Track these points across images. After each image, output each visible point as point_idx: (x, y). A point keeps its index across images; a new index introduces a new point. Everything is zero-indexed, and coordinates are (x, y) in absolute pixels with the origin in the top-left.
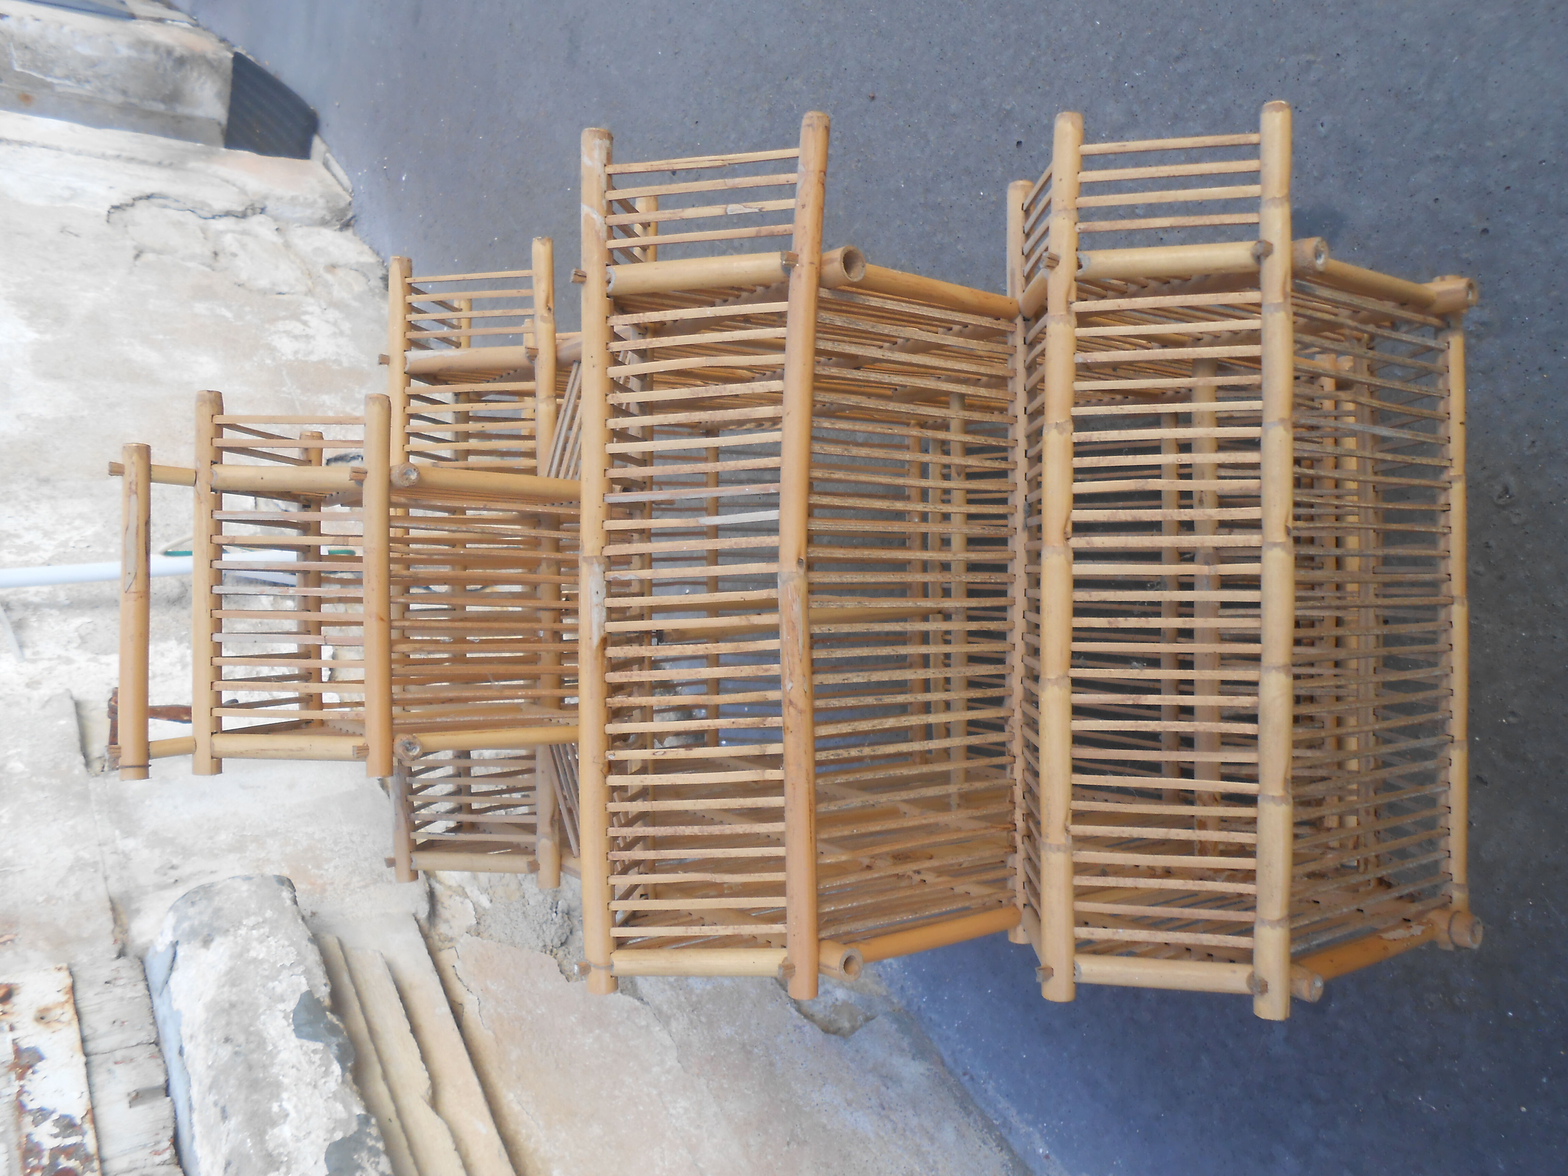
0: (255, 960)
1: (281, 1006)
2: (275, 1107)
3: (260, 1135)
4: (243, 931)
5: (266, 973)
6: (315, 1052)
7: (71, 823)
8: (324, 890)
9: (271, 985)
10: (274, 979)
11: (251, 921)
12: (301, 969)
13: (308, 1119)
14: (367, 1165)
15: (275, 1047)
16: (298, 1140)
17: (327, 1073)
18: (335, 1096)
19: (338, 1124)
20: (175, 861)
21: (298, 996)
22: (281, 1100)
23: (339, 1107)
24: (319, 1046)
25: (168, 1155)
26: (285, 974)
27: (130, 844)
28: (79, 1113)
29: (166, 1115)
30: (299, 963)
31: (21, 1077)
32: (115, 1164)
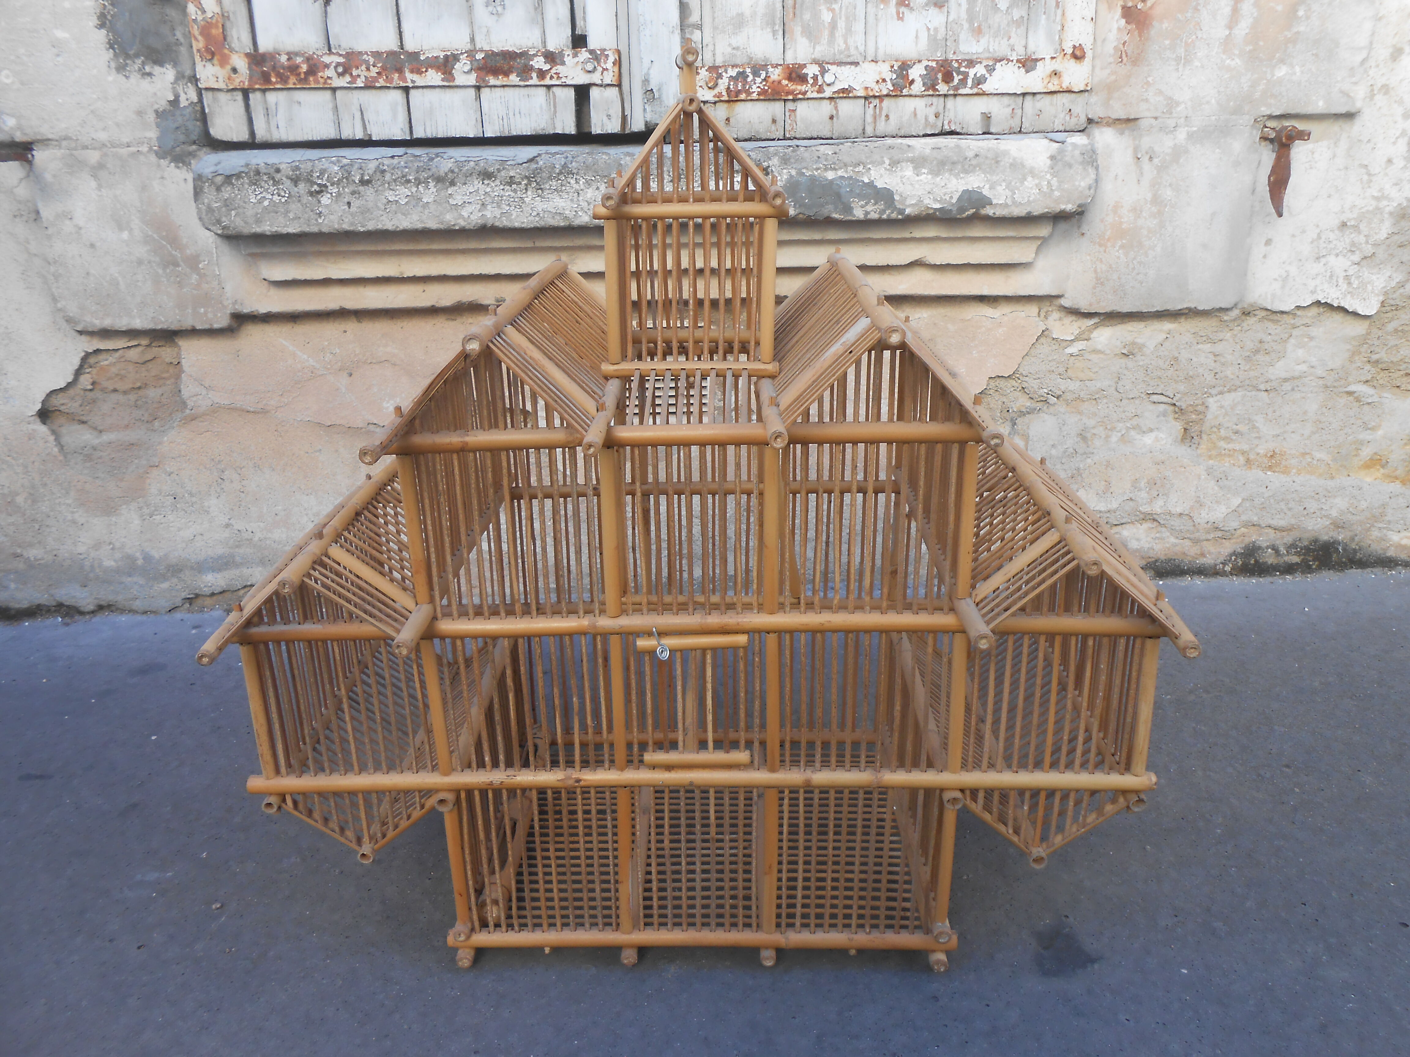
0: (1024, 179)
1: (987, 186)
2: (924, 170)
3: (912, 160)
4: (1048, 176)
5: (1013, 183)
6: (951, 197)
7: (1213, 101)
8: (1100, 245)
9: (1004, 184)
10: (1007, 187)
11: (1054, 182)
12: (1009, 202)
13: (912, 184)
14: (876, 207)
15: (961, 178)
16: (901, 177)
17: (935, 200)
18: (920, 201)
19: (904, 199)
20: (1156, 161)
21: (991, 197)
22: (927, 174)
23: (913, 202)
24: (954, 201)
25: (947, 128)
26: (1009, 193)
27: (1181, 135)
28: (986, 87)
29: (971, 130)
30: (1014, 202)
31: (1018, 61)
32: (950, 102)
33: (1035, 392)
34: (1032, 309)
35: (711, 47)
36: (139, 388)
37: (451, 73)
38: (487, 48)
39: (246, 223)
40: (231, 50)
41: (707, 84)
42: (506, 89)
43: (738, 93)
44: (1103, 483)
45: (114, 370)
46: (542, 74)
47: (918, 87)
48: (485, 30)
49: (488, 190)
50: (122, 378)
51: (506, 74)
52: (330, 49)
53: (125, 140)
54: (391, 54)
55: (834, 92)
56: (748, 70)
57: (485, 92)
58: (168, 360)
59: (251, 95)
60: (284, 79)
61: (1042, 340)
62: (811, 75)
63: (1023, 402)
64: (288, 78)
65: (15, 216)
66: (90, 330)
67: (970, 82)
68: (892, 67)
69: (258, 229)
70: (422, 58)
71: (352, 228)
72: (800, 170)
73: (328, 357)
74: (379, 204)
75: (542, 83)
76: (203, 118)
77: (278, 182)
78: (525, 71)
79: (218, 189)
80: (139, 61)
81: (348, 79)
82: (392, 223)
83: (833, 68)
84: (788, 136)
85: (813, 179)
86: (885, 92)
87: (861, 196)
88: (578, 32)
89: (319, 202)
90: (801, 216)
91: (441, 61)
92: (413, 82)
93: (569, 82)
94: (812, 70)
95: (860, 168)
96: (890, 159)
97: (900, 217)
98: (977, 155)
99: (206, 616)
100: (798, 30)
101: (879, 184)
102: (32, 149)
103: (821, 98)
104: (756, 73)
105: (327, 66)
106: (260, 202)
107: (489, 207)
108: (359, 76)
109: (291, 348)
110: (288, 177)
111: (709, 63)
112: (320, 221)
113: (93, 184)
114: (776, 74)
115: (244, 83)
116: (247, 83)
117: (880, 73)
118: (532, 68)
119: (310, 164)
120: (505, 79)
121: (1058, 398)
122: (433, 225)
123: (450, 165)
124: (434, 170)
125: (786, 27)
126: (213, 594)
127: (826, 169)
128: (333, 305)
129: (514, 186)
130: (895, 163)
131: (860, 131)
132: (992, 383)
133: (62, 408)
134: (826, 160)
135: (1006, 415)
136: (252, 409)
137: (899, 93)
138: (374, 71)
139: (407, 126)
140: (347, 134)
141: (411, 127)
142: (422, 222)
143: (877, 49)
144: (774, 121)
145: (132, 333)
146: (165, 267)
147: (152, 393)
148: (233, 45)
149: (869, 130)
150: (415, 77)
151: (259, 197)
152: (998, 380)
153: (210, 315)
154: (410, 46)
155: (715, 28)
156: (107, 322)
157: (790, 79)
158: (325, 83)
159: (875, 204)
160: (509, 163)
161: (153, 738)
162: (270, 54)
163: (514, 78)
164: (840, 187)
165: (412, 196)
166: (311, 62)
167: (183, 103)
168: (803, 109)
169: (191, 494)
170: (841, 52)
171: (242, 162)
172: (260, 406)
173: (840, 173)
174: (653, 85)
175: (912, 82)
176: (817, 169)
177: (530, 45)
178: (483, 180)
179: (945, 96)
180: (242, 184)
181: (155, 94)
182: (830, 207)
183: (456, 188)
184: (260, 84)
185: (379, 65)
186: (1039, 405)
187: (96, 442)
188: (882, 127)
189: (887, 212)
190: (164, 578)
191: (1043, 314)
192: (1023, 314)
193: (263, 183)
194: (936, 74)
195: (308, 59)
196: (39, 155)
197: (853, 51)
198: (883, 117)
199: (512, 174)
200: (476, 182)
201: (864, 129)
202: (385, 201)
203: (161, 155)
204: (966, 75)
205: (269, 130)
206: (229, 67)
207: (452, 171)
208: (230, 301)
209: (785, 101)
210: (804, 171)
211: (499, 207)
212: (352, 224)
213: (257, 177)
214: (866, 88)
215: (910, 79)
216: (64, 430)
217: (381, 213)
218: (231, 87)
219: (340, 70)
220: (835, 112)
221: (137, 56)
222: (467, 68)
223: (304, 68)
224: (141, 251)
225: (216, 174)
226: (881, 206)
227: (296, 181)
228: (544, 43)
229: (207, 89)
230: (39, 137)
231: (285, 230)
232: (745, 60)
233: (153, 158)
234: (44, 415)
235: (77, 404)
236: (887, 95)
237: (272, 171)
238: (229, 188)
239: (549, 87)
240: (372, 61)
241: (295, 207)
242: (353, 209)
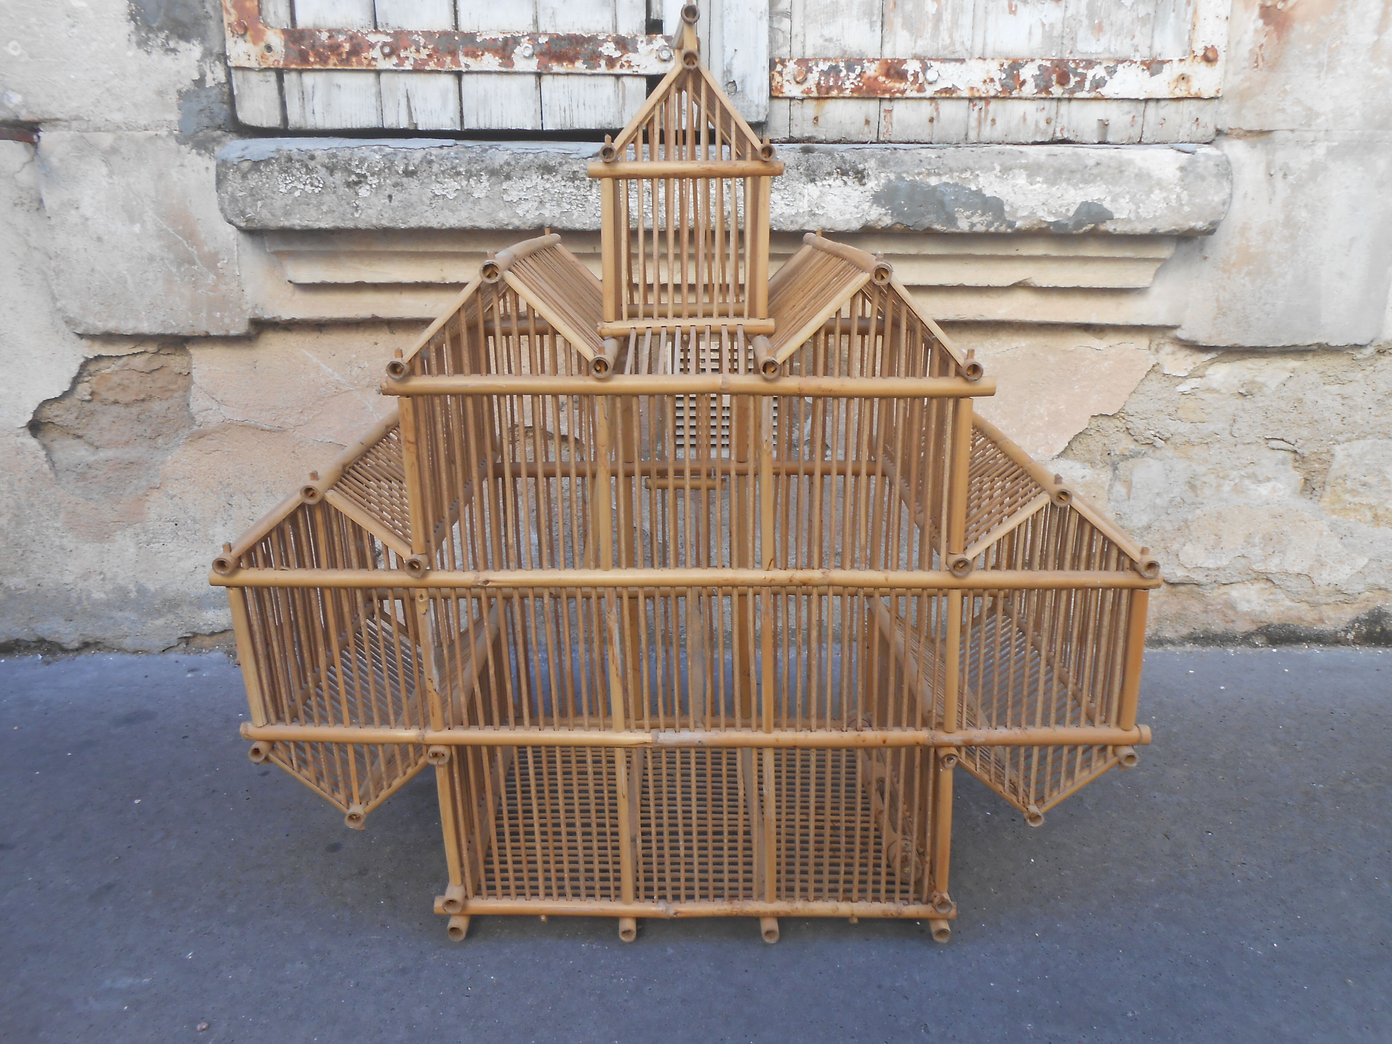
0: (1151, 191)
1: (1109, 199)
2: (1039, 179)
3: (1025, 167)
4: (1178, 189)
5: (1138, 196)
6: (1068, 210)
7: (1358, 113)
8: (1225, 271)
9: (1128, 197)
10: (1131, 200)
11: (1185, 195)
12: (1133, 216)
13: (1024, 194)
14: (983, 218)
15: (1080, 189)
16: (1013, 186)
17: (1050, 213)
18: (1033, 213)
19: (1015, 210)
20: (1290, 178)
21: (1113, 210)
22: (1043, 183)
23: (1025, 214)
24: (1071, 214)
25: (1059, 136)
26: (1133, 207)
27: (1320, 150)
28: (1106, 91)
29: (1086, 139)
30: (1138, 218)
31: (1143, 63)
32: (1064, 107)
33: (1141, 434)
34: (1142, 341)
35: (800, 38)
36: (143, 400)
37: (509, 58)
38: (551, 31)
39: (273, 215)
40: (266, 25)
41: (795, 79)
42: (570, 77)
43: (830, 89)
44: (1213, 537)
45: (116, 379)
46: (611, 62)
47: (1029, 89)
48: (550, 11)
49: (548, 185)
50: (125, 388)
51: (572, 61)
52: (376, 27)
53: (143, 122)
54: (444, 34)
55: (936, 92)
56: (842, 64)
57: (547, 80)
58: (177, 370)
59: (286, 77)
60: (323, 59)
61: (1152, 376)
62: (911, 72)
63: (1125, 444)
64: (328, 58)
65: (15, 205)
66: (92, 333)
67: (1087, 85)
68: (1002, 65)
69: (286, 223)
70: (479, 40)
71: (392, 225)
72: (900, 174)
73: (356, 371)
74: (424, 199)
75: (611, 71)
76: (231, 101)
77: (312, 170)
78: (593, 58)
79: (244, 176)
80: (162, 35)
81: (395, 60)
82: (437, 220)
83: (936, 65)
84: (882, 139)
85: (913, 184)
86: (992, 93)
87: (967, 206)
88: (654, 16)
89: (357, 194)
90: (898, 226)
91: (499, 44)
92: (467, 66)
93: (641, 72)
94: (912, 67)
95: (968, 174)
96: (1001, 165)
97: (1009, 230)
98: (1098, 164)
99: (204, 657)
100: (898, 21)
101: (988, 193)
102: (37, 131)
103: (921, 98)
104: (850, 68)
105: (372, 46)
106: (290, 192)
107: (548, 205)
108: (407, 58)
109: (315, 360)
110: (323, 165)
111: (797, 54)
112: (357, 215)
113: (104, 170)
114: (872, 70)
115: (279, 62)
116: (282, 62)
117: (988, 72)
118: (600, 55)
119: (348, 152)
120: (570, 66)
121: (1165, 441)
122: (483, 223)
123: (506, 157)
124: (488, 162)
125: (886, 17)
126: (213, 634)
127: (929, 174)
128: (365, 313)
129: (577, 182)
130: (1006, 170)
131: (963, 137)
132: (1094, 423)
133: (56, 420)
134: (929, 164)
135: (1107, 458)
136: (267, 428)
137: (1008, 95)
138: (424, 53)
139: (458, 115)
140: (390, 122)
141: (462, 117)
142: (471, 219)
143: (985, 45)
144: (867, 122)
145: (138, 338)
146: (179, 265)
147: (157, 406)
148: (269, 20)
149: (973, 136)
150: (470, 61)
151: (289, 187)
152: (1100, 419)
153: (227, 321)
154: (466, 26)
155: (806, 17)
156: (111, 325)
157: (887, 75)
158: (369, 64)
159: (982, 215)
160: (572, 156)
161: (137, 802)
162: (310, 30)
163: (580, 66)
164: (944, 194)
165: (462, 190)
166: (354, 41)
167: (209, 83)
168: (899, 109)
169: (194, 521)
170: (945, 48)
171: (273, 148)
172: (277, 424)
173: (945, 179)
174: (735, 77)
175: (1024, 83)
176: (919, 174)
177: (599, 29)
178: (543, 174)
179: (1059, 99)
180: (272, 172)
181: (179, 72)
182: (932, 217)
183: (511, 183)
184: (297, 64)
185: (430, 47)
186: (1144, 448)
187: (91, 459)
188: (987, 132)
189: (996, 224)
190: (159, 613)
191: (1154, 347)
192: (1133, 346)
193: (294, 171)
194: (1050, 75)
195: (351, 38)
196: (46, 137)
197: (958, 47)
198: (989, 122)
199: (575, 168)
200: (534, 177)
201: (966, 135)
202: (431, 195)
203: (183, 139)
204: (1083, 77)
205: (303, 115)
206: (263, 44)
207: (508, 164)
208: (249, 306)
209: (881, 99)
210: (904, 175)
211: (559, 205)
212: (392, 220)
213: (289, 164)
214: (972, 88)
215: (1021, 79)
216: (56, 445)
217: (426, 208)
218: (264, 66)
219: (387, 50)
220: (935, 114)
221: (160, 29)
222: (528, 52)
223: (347, 47)
224: (154, 246)
225: (243, 159)
226: (989, 217)
227: (331, 170)
228: (615, 28)
229: (238, 68)
230: (46, 116)
231: (316, 225)
232: (838, 53)
233: (173, 143)
234: (35, 427)
235: (72, 417)
236: (995, 97)
237: (305, 158)
238: (256, 176)
239: (618, 76)
240: (422, 41)
241: (329, 199)
242: (395, 203)
